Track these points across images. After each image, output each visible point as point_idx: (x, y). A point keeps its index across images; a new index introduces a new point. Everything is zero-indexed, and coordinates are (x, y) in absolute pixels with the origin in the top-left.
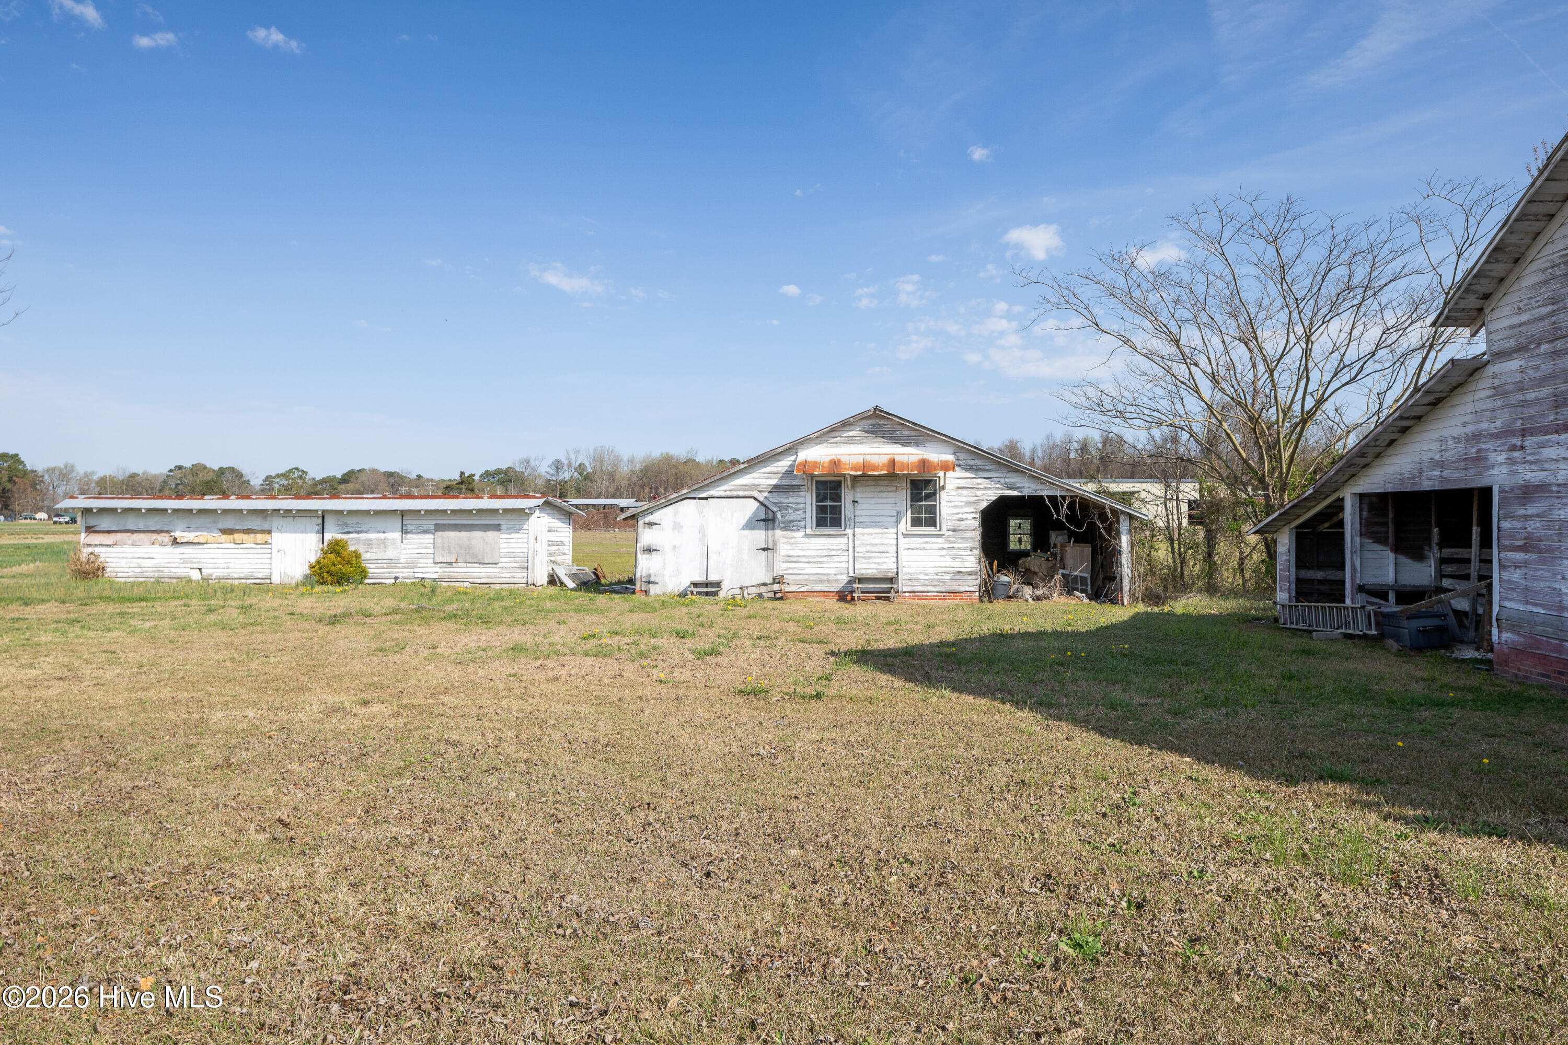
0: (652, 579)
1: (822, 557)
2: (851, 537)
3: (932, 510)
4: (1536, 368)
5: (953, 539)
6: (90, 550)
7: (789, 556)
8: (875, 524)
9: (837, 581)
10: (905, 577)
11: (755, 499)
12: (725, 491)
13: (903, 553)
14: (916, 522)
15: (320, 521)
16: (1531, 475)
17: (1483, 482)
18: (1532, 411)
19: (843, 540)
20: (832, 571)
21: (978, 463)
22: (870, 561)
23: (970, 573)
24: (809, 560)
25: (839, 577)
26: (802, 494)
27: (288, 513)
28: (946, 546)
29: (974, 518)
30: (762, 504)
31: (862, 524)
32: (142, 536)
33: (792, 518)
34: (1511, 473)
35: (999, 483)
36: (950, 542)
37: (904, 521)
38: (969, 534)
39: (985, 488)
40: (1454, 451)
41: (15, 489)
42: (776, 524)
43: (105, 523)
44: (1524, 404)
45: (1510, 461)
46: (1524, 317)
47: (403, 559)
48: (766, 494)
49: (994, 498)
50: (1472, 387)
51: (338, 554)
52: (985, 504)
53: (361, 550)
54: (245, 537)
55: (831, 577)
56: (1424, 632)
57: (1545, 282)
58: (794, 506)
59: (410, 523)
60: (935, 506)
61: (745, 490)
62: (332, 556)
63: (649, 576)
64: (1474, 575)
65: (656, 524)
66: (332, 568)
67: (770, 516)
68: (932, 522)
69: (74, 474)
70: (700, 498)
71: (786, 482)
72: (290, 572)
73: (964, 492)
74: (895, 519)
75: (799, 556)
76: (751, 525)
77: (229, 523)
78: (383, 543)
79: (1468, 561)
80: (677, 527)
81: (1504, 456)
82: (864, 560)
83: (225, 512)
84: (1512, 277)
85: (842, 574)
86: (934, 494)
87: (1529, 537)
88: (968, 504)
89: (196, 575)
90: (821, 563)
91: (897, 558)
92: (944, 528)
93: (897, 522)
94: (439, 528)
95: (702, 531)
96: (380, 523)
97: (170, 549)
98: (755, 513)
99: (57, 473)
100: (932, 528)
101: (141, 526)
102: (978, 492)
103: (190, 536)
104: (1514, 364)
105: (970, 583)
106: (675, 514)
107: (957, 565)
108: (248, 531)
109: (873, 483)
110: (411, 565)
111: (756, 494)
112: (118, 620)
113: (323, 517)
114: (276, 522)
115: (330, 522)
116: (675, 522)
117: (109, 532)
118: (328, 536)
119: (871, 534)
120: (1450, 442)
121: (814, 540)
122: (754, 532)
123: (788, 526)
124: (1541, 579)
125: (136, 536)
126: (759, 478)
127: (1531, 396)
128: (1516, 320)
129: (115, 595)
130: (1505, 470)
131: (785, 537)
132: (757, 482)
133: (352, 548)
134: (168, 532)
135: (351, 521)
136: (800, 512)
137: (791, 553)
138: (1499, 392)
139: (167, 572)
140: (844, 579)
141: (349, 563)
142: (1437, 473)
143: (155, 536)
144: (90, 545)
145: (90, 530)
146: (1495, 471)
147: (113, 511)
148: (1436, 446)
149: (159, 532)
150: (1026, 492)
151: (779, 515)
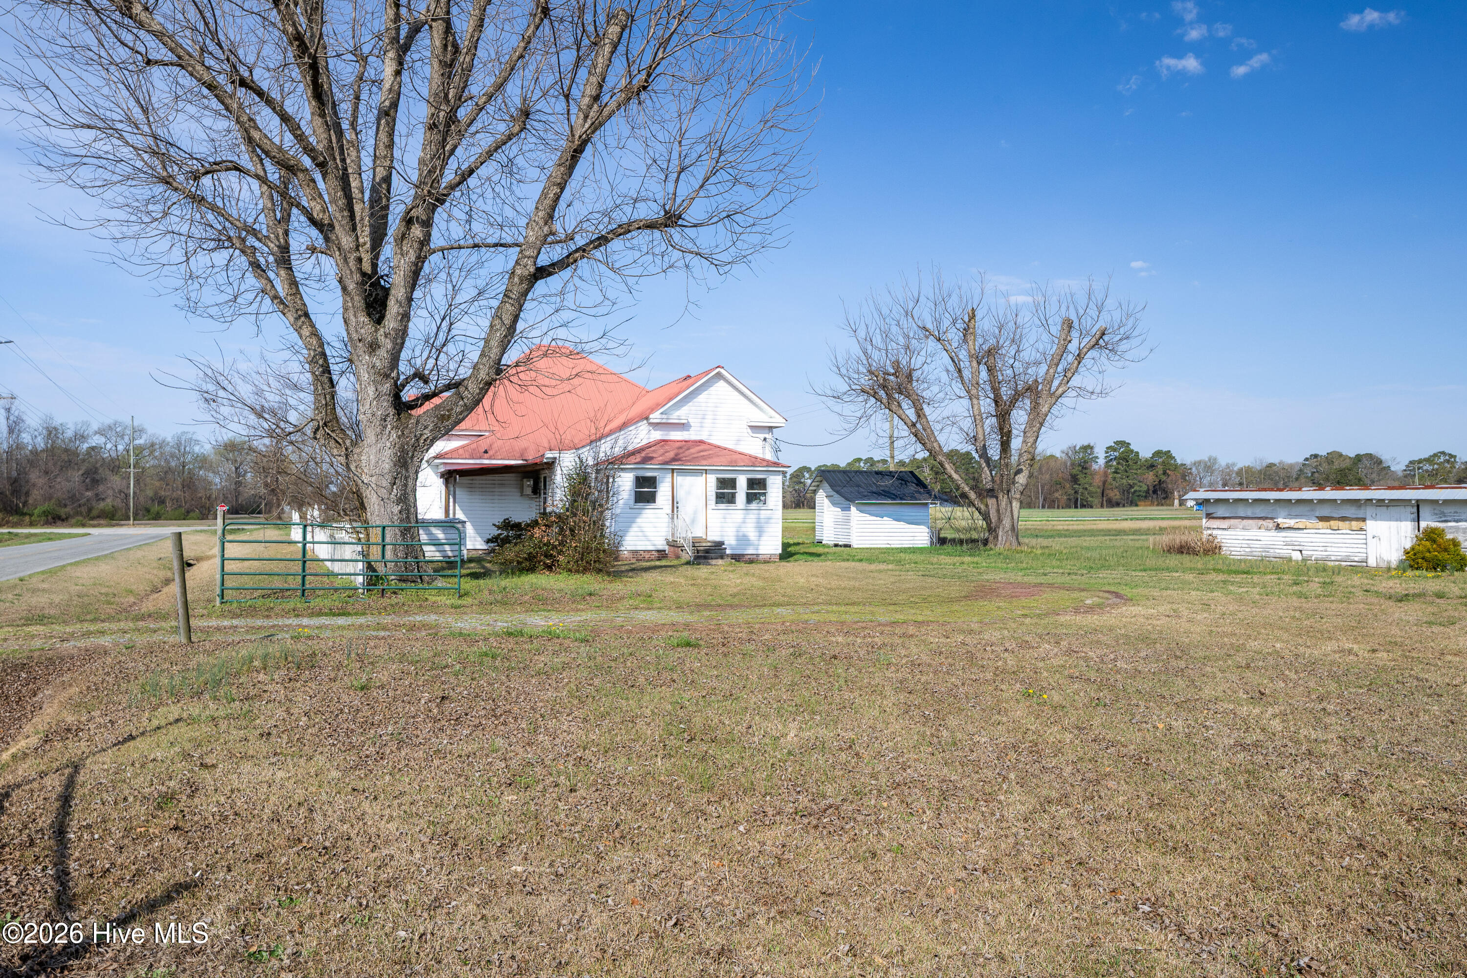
6: (1209, 532)
15: (1415, 510)
27: (1380, 502)
32: (1250, 522)
41: (1168, 480)
43: (1221, 511)
51: (1434, 541)
53: (1460, 537)
54: (1341, 524)
62: (1428, 544)
66: (1428, 555)
69: (1217, 466)
72: (1386, 557)
77: (1325, 511)
83: (1321, 501)
89: (1297, 556)
97: (1274, 533)
99: (1203, 465)
101: (1249, 514)
103: (1291, 522)
108: (1343, 519)
112: (1221, 585)
113: (1418, 506)
114: (1370, 511)
115: (1425, 511)
117: (1224, 518)
118: (1423, 524)
125: (1245, 522)
129: (1225, 568)
133: (1449, 536)
134: (1272, 519)
135: (1448, 510)
139: (1272, 552)
141: (1446, 550)
143: (1261, 522)
144: (1209, 528)
145: (1209, 516)
147: (1225, 501)
149: (1267, 518)
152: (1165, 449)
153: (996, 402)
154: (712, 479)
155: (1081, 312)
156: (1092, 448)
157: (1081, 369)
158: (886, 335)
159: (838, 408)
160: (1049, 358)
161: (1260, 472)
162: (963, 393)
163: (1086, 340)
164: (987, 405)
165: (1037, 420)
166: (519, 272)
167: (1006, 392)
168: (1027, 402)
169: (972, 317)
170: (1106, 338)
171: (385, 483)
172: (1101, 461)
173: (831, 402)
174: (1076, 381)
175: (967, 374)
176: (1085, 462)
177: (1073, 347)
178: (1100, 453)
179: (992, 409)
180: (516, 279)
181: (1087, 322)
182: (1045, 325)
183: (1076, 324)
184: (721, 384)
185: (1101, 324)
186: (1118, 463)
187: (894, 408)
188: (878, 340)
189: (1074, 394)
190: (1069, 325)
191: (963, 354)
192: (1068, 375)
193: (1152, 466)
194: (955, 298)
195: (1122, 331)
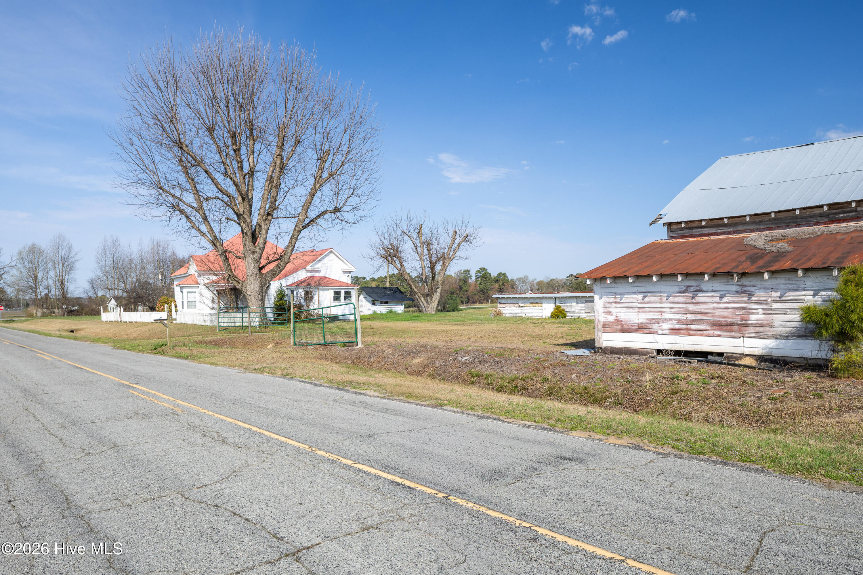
15: (554, 300)
27: (546, 298)
43: (503, 301)
47: (577, 311)
53: (565, 308)
54: (536, 305)
59: (578, 300)
62: (557, 310)
66: (557, 314)
69: (528, 281)
72: (547, 315)
77: (532, 301)
78: (571, 306)
83: (531, 298)
89: (524, 316)
94: (586, 302)
96: (570, 300)
97: (518, 308)
99: (521, 280)
101: (511, 302)
103: (523, 305)
108: (537, 303)
110: (579, 313)
114: (543, 301)
115: (557, 300)
118: (556, 304)
125: (510, 305)
133: (562, 308)
135: (563, 300)
139: (517, 315)
141: (562, 312)
143: (514, 305)
144: (499, 307)
145: (500, 303)
149: (516, 303)
152: (503, 272)
153: (430, 262)
154: (332, 292)
155: (460, 228)
156: (469, 271)
157: (460, 249)
158: (389, 233)
159: (372, 263)
160: (449, 245)
161: (547, 283)
162: (419, 259)
163: (461, 238)
164: (427, 264)
165: (445, 267)
166: (297, 229)
167: (434, 259)
168: (441, 262)
169: (421, 227)
170: (468, 237)
171: (257, 295)
172: (474, 278)
173: (369, 260)
174: (458, 254)
175: (419, 249)
176: (466, 279)
177: (457, 241)
178: (473, 274)
179: (429, 265)
180: (296, 231)
181: (462, 232)
182: (447, 232)
183: (458, 233)
184: (332, 254)
185: (467, 232)
186: (482, 279)
187: (393, 263)
188: (386, 236)
189: (457, 258)
190: (455, 233)
191: (418, 242)
192: (455, 251)
193: (497, 281)
194: (415, 220)
195: (474, 236)
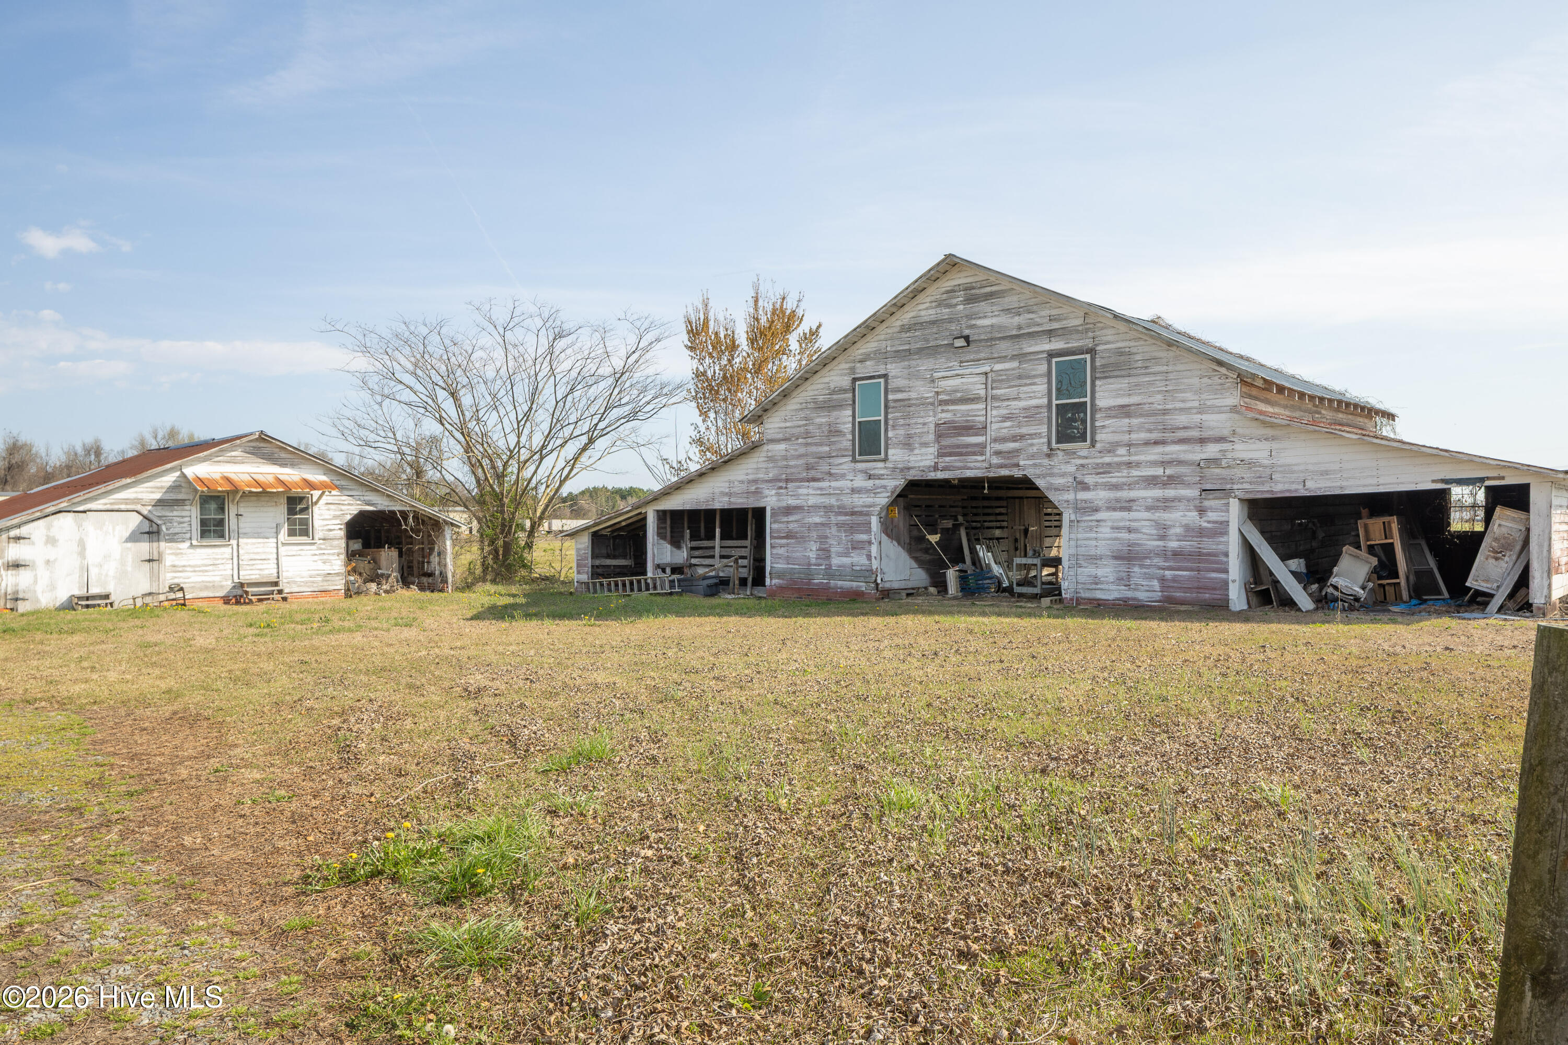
0: (20, 596)
1: (206, 566)
2: (235, 547)
3: (304, 522)
4: (796, 450)
5: (323, 547)
7: (174, 566)
8: (258, 535)
9: (222, 587)
10: (285, 581)
11: (137, 512)
12: (106, 504)
13: (283, 560)
14: (292, 533)
16: (792, 502)
17: (761, 505)
18: (793, 470)
19: (228, 550)
20: (217, 579)
21: (343, 483)
22: (254, 567)
23: (338, 574)
24: (195, 569)
25: (224, 583)
26: (187, 508)
28: (318, 552)
29: (340, 529)
30: (145, 517)
31: (246, 535)
33: (176, 530)
34: (779, 500)
35: (359, 500)
36: (321, 549)
37: (282, 532)
38: (336, 543)
39: (349, 504)
40: (738, 488)
42: (161, 537)
44: (787, 467)
45: (778, 494)
46: (788, 424)
48: (150, 508)
49: (356, 512)
50: (751, 455)
52: (348, 517)
55: (216, 584)
56: (709, 586)
57: (802, 409)
58: (178, 519)
60: (307, 519)
61: (126, 504)
63: (17, 592)
64: (717, 555)
65: (24, 538)
67: (155, 528)
68: (305, 533)
70: (74, 512)
71: (169, 496)
73: (332, 507)
74: (275, 530)
75: (184, 566)
76: (134, 537)
79: (714, 548)
80: (51, 541)
81: (774, 492)
82: (248, 568)
84: (782, 403)
85: (226, 580)
86: (307, 509)
87: (790, 531)
88: (335, 517)
90: (206, 571)
91: (278, 564)
92: (316, 537)
93: (277, 533)
95: (82, 544)
98: (138, 526)
100: (305, 538)
102: (343, 507)
104: (782, 446)
105: (337, 583)
106: (49, 528)
107: (327, 568)
109: (255, 498)
111: (139, 507)
116: (47, 536)
119: (254, 544)
120: (736, 483)
121: (199, 550)
122: (138, 544)
123: (173, 538)
124: (797, 551)
126: (142, 492)
127: (792, 463)
128: (783, 425)
130: (774, 499)
131: (170, 548)
132: (140, 496)
136: (185, 525)
137: (176, 563)
138: (771, 459)
140: (229, 584)
142: (726, 499)
146: (768, 499)
148: (727, 485)
150: (380, 508)
151: (164, 528)
